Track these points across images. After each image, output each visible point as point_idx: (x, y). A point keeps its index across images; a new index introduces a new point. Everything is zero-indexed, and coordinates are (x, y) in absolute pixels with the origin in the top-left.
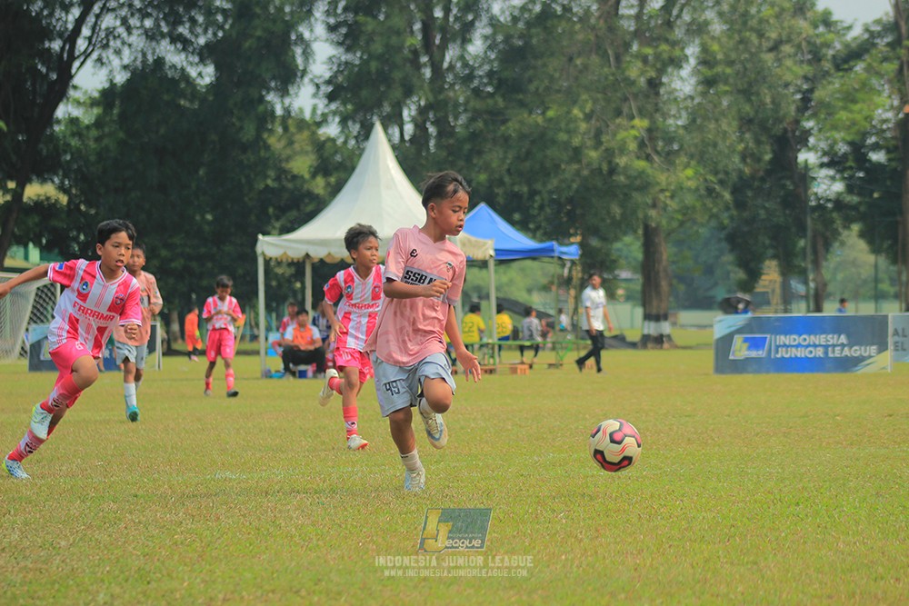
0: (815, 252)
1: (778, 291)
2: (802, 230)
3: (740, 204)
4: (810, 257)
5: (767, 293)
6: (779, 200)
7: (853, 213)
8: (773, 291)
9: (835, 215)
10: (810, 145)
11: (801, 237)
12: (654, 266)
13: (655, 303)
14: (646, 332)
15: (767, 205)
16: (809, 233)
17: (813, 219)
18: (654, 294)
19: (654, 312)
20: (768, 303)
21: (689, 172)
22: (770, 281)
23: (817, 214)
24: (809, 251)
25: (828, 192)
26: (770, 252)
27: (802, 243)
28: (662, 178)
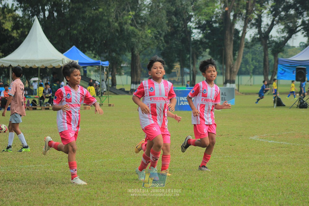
0: (193, 60)
1: (179, 71)
2: (188, 51)
3: (167, 42)
4: (191, 61)
5: (175, 72)
6: (180, 40)
7: (207, 45)
8: (178, 71)
9: (200, 46)
10: (191, 21)
11: (188, 54)
12: (135, 64)
13: (135, 78)
14: (132, 88)
15: (176, 42)
16: (191, 53)
17: (192, 48)
18: (135, 75)
19: (135, 81)
20: (176, 76)
21: (149, 31)
22: (177, 68)
23: (194, 46)
24: (191, 59)
25: (198, 38)
26: (177, 59)
27: (188, 56)
28: (140, 33)
